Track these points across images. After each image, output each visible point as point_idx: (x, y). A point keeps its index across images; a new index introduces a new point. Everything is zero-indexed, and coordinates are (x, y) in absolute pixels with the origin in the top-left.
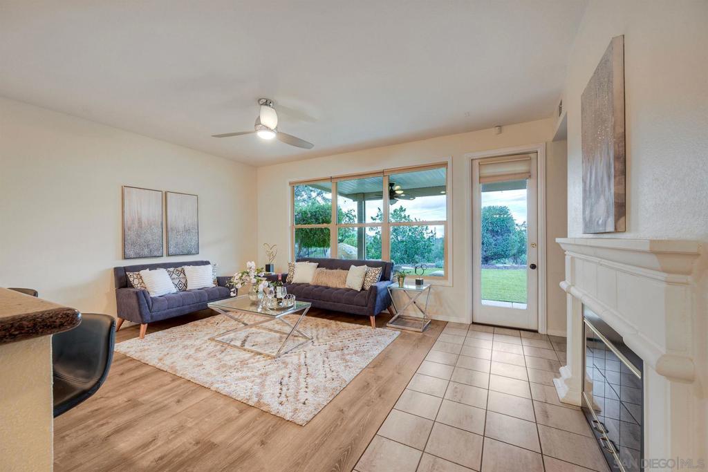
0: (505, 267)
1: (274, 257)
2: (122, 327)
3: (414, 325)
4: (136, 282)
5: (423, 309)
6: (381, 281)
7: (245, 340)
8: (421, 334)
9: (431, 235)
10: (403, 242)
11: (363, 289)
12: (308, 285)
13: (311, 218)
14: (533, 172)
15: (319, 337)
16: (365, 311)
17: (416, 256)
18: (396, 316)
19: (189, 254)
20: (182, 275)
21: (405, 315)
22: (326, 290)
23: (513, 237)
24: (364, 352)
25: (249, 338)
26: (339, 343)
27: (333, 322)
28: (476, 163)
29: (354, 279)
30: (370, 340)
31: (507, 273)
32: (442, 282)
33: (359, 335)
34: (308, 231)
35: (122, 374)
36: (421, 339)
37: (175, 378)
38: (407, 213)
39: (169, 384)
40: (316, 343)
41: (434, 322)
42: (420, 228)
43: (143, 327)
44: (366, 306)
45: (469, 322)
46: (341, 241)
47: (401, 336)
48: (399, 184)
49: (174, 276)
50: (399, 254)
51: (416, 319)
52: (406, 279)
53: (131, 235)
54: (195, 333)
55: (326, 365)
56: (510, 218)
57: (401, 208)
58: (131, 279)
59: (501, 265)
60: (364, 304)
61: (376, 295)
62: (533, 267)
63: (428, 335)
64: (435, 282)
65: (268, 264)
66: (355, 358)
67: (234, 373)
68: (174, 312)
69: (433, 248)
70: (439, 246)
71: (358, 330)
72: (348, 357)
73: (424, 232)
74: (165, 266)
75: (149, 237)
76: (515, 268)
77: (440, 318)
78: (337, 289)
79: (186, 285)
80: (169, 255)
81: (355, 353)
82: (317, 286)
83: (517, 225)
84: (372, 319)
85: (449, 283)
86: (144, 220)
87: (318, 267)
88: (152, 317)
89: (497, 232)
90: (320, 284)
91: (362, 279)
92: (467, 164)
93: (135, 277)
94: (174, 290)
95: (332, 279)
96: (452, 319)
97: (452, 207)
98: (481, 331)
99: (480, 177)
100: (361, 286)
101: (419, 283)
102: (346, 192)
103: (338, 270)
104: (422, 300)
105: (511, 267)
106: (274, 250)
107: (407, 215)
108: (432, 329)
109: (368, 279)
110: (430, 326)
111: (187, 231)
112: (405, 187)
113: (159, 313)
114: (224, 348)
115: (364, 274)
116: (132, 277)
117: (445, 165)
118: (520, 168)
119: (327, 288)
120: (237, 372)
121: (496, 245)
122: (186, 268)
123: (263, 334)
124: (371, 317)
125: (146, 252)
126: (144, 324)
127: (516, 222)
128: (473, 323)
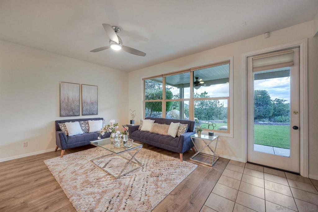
0: (265, 124)
1: (134, 116)
2: (58, 150)
3: (207, 161)
4: (62, 128)
5: (214, 150)
6: (187, 132)
7: (108, 163)
8: (212, 168)
9: (221, 106)
10: (206, 109)
11: (177, 136)
12: (148, 132)
13: (156, 97)
14: (296, 61)
15: (148, 164)
16: (177, 150)
17: (213, 116)
18: (197, 153)
19: (93, 114)
20: (87, 125)
21: (202, 152)
22: (157, 136)
23: (270, 107)
24: (171, 180)
25: (111, 162)
26: (158, 170)
27: (159, 154)
28: (250, 59)
29: (172, 130)
30: (177, 171)
31: (266, 127)
32: (226, 135)
33: (171, 165)
34: (154, 103)
35: (36, 180)
36: (211, 172)
37: (59, 187)
38: (208, 95)
39: (53, 191)
40: (144, 170)
41: (220, 159)
42: (215, 102)
43: (63, 151)
44: (177, 147)
45: (245, 161)
46: (174, 108)
47: (198, 169)
48: (202, 78)
49: (83, 125)
50: (204, 115)
51: (209, 156)
52: (202, 132)
53: (64, 105)
54: (86, 156)
55: (144, 189)
56: (268, 96)
57: (205, 92)
58: (60, 127)
59: (262, 122)
60: (176, 146)
61: (183, 141)
62: (296, 128)
63: (216, 169)
64: (222, 134)
65: (131, 120)
66: (164, 185)
67: (88, 189)
68: (79, 144)
69: (222, 112)
70: (226, 111)
71: (172, 161)
72: (159, 183)
73: (217, 104)
74: (79, 120)
75: (73, 106)
76: (271, 124)
77: (225, 157)
78: (163, 135)
79: (88, 130)
80: (83, 115)
81: (165, 180)
82: (152, 133)
83: (271, 100)
84: (181, 155)
85: (230, 135)
86: (70, 98)
87: (155, 122)
88: (67, 146)
89: (260, 104)
90: (154, 132)
91: (176, 131)
92: (243, 60)
93: (62, 125)
94: (82, 132)
95: (161, 130)
96: (233, 158)
97: (233, 90)
98: (254, 170)
99: (253, 68)
100: (175, 135)
101: (211, 135)
102: (174, 84)
103: (164, 125)
104: (213, 145)
105: (269, 124)
106: (134, 113)
107: (208, 96)
108: (219, 164)
109: (180, 131)
110: (218, 162)
111: (92, 103)
112: (205, 80)
113: (71, 144)
114: (94, 167)
115: (178, 128)
116: (61, 126)
117: (228, 62)
118: (285, 59)
119: (158, 134)
120: (91, 188)
121: (258, 111)
122: (90, 121)
123: (119, 160)
124: (180, 154)
125: (71, 113)
126: (63, 150)
127: (271, 99)
128: (248, 162)
